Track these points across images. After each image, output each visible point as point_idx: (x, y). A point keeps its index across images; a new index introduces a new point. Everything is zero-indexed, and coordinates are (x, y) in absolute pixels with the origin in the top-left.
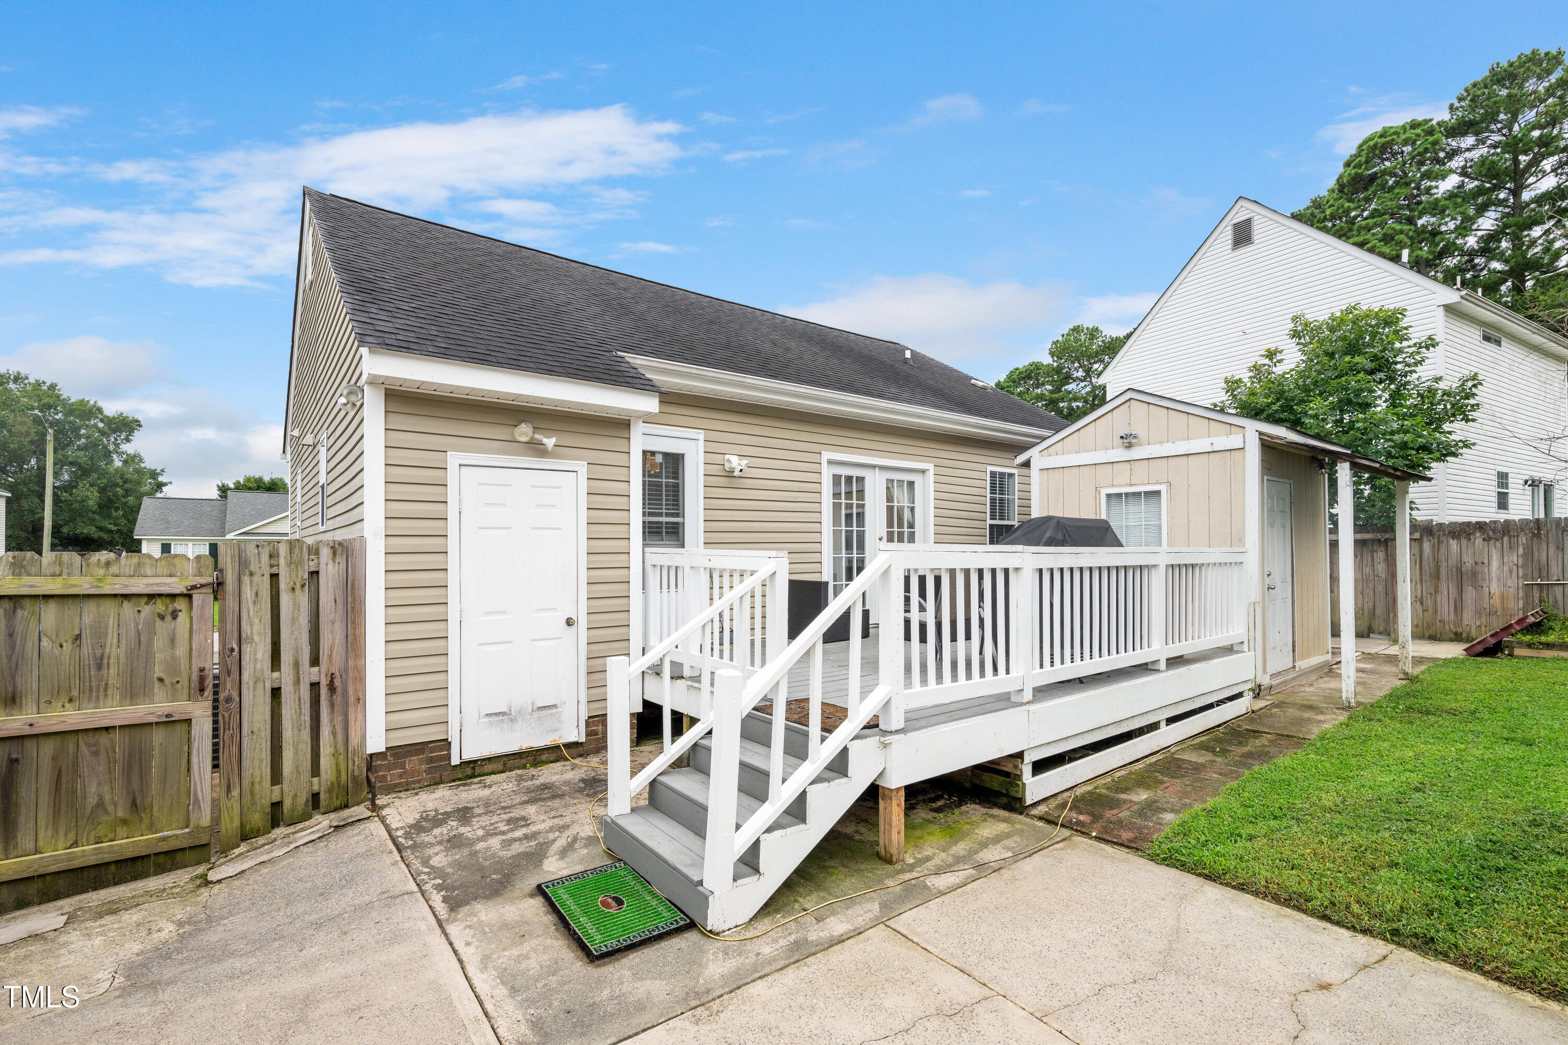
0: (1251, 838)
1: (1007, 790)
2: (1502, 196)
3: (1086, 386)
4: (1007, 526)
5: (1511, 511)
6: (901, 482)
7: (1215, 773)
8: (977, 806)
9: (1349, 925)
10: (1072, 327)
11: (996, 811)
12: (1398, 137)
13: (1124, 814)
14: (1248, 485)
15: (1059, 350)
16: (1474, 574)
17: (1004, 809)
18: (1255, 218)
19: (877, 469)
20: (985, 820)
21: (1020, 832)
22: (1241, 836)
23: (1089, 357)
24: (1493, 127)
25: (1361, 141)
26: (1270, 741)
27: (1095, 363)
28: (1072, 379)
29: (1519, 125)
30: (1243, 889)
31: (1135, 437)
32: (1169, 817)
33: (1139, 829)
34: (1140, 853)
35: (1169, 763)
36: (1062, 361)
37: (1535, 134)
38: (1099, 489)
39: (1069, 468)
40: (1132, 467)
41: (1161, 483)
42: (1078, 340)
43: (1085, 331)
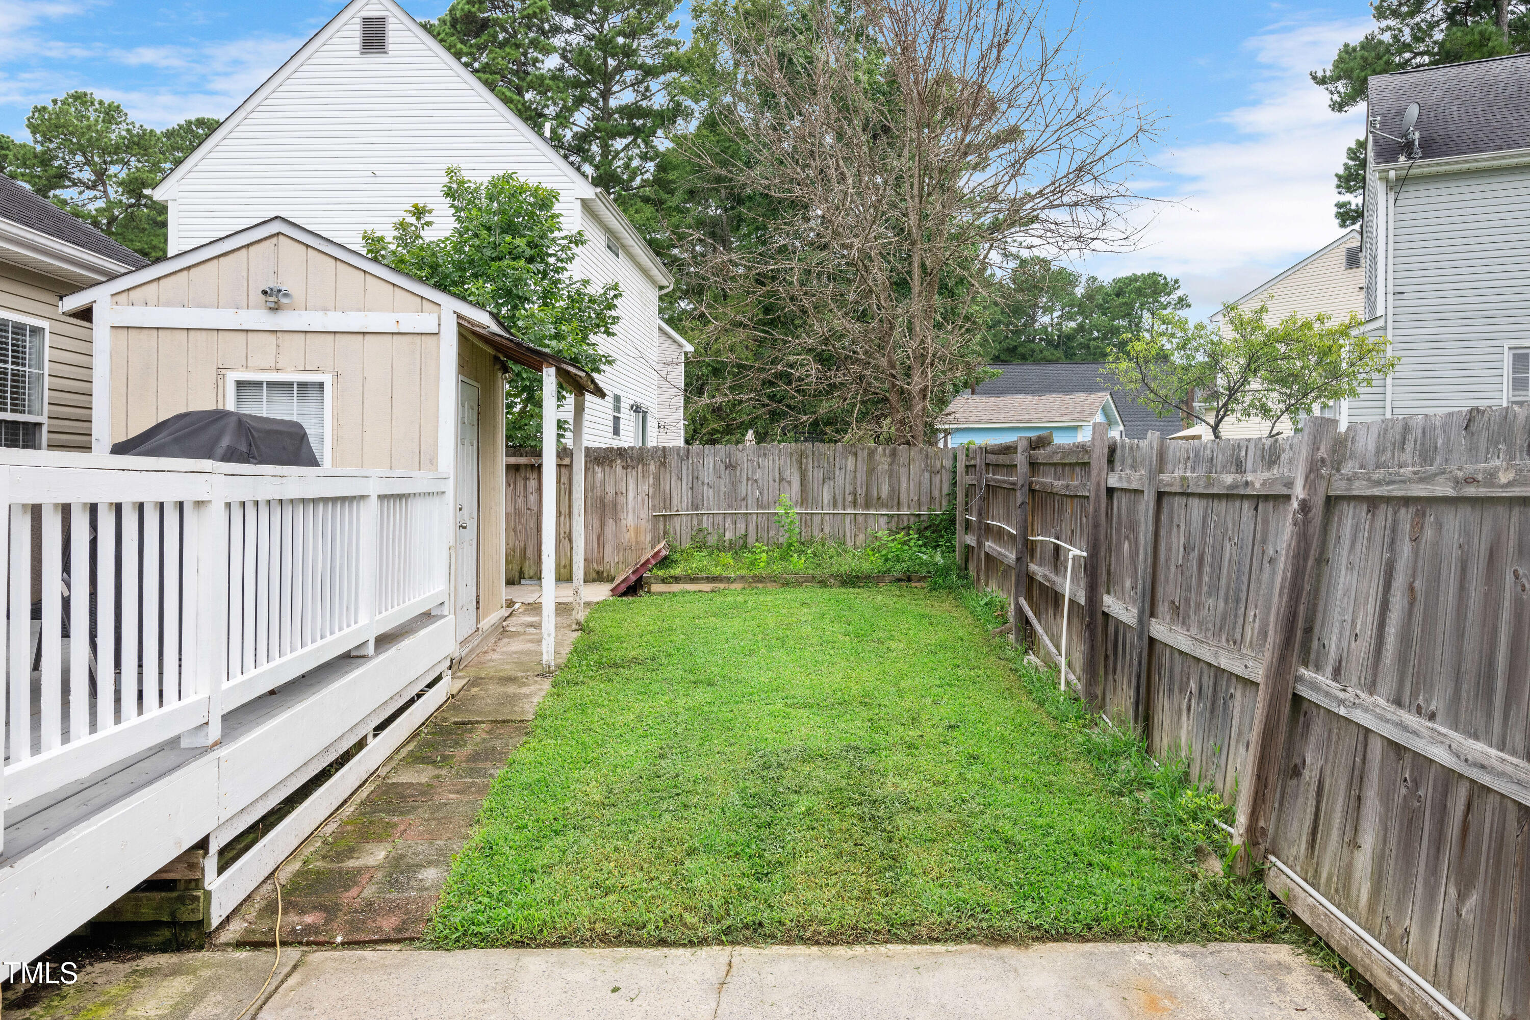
0: (548, 869)
1: (173, 914)
2: (594, 94)
3: (96, 197)
4: (25, 424)
5: (622, 437)
7: (450, 792)
8: (108, 965)
9: (686, 942)
10: (72, 92)
11: (149, 961)
13: (369, 891)
14: (442, 384)
15: (50, 125)
16: (615, 505)
17: (164, 951)
18: (390, 20)
20: (137, 986)
21: (215, 983)
22: (535, 871)
23: (103, 150)
24: (589, 16)
26: (489, 733)
27: (112, 162)
28: (70, 179)
29: (609, 24)
30: (565, 943)
31: (286, 295)
32: (430, 874)
33: (402, 906)
34: (418, 944)
35: (385, 793)
36: (52, 146)
37: (620, 40)
38: (223, 372)
39: (169, 332)
40: (280, 342)
41: (323, 372)
42: (83, 116)
43: (97, 106)
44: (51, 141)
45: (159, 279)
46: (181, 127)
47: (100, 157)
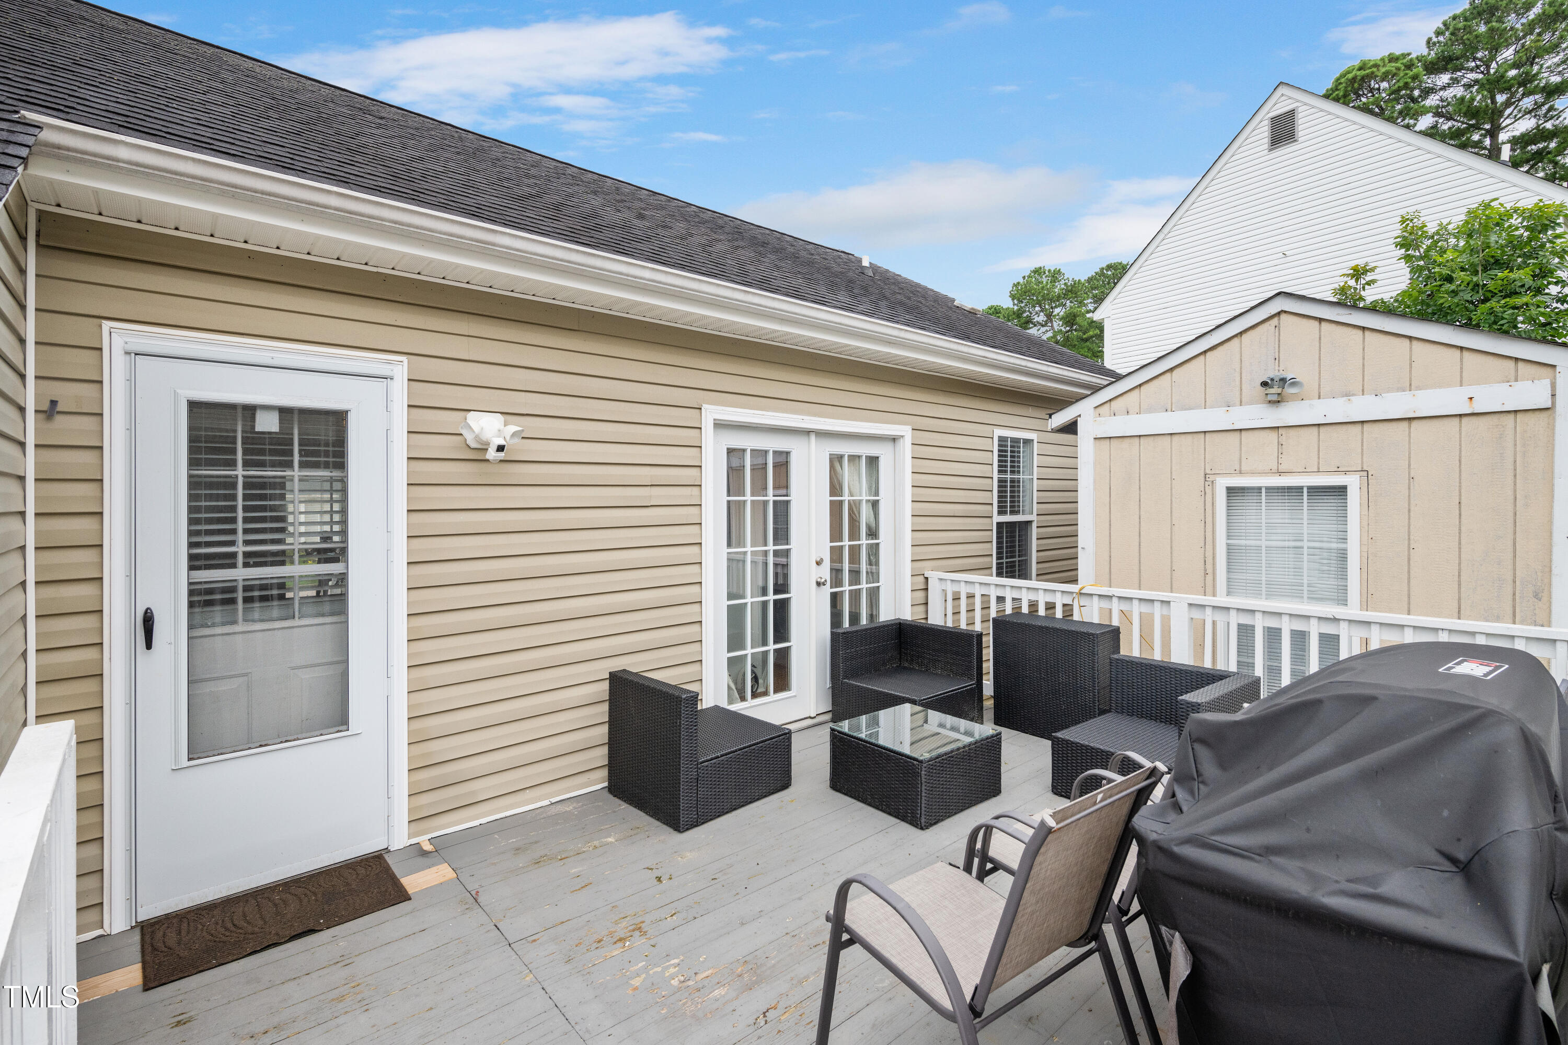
2: (1476, 137)
3: (1047, 331)
4: (1020, 522)
6: (854, 458)
10: (1033, 269)
12: (1378, 70)
14: (1560, 483)
15: (1022, 293)
18: (1300, 109)
19: (813, 437)
23: (1051, 300)
24: (1470, 64)
25: (1338, 75)
27: (1056, 307)
28: (1032, 323)
29: (1497, 63)
31: (1294, 384)
36: (1023, 305)
37: (1513, 73)
38: (1212, 478)
39: (1152, 438)
40: (1283, 440)
41: (1346, 472)
42: (1039, 282)
43: (1047, 273)
44: (1022, 302)
45: (1140, 385)
46: (1096, 273)
47: (1049, 305)
